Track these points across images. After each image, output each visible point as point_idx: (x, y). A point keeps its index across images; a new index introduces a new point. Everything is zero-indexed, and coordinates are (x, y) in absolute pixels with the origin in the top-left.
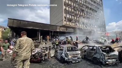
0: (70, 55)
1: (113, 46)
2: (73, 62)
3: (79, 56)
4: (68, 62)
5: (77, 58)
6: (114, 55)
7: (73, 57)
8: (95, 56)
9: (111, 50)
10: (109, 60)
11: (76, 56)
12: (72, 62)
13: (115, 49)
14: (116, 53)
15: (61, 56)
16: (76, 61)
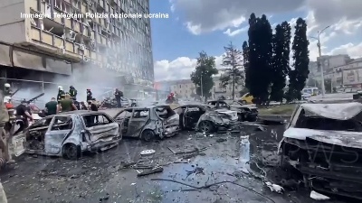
0: (95, 134)
1: (173, 106)
2: (103, 149)
3: (116, 133)
4: (89, 154)
5: (111, 139)
6: (175, 120)
7: (102, 138)
8: (147, 127)
9: (170, 113)
10: (168, 130)
11: (107, 133)
12: (100, 151)
13: (175, 111)
14: (177, 116)
16: (109, 145)
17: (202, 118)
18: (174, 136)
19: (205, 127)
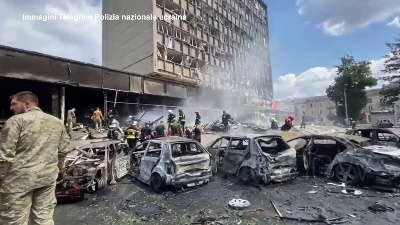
0: (181, 166)
1: (286, 136)
2: (189, 185)
3: (206, 167)
4: (175, 188)
5: (199, 174)
6: (287, 158)
7: (190, 171)
8: (245, 163)
9: (282, 146)
10: (277, 171)
11: (196, 166)
12: (185, 187)
13: (289, 144)
14: (292, 152)
15: (154, 171)
16: (197, 181)
17: (339, 158)
18: (288, 182)
19: (346, 175)
